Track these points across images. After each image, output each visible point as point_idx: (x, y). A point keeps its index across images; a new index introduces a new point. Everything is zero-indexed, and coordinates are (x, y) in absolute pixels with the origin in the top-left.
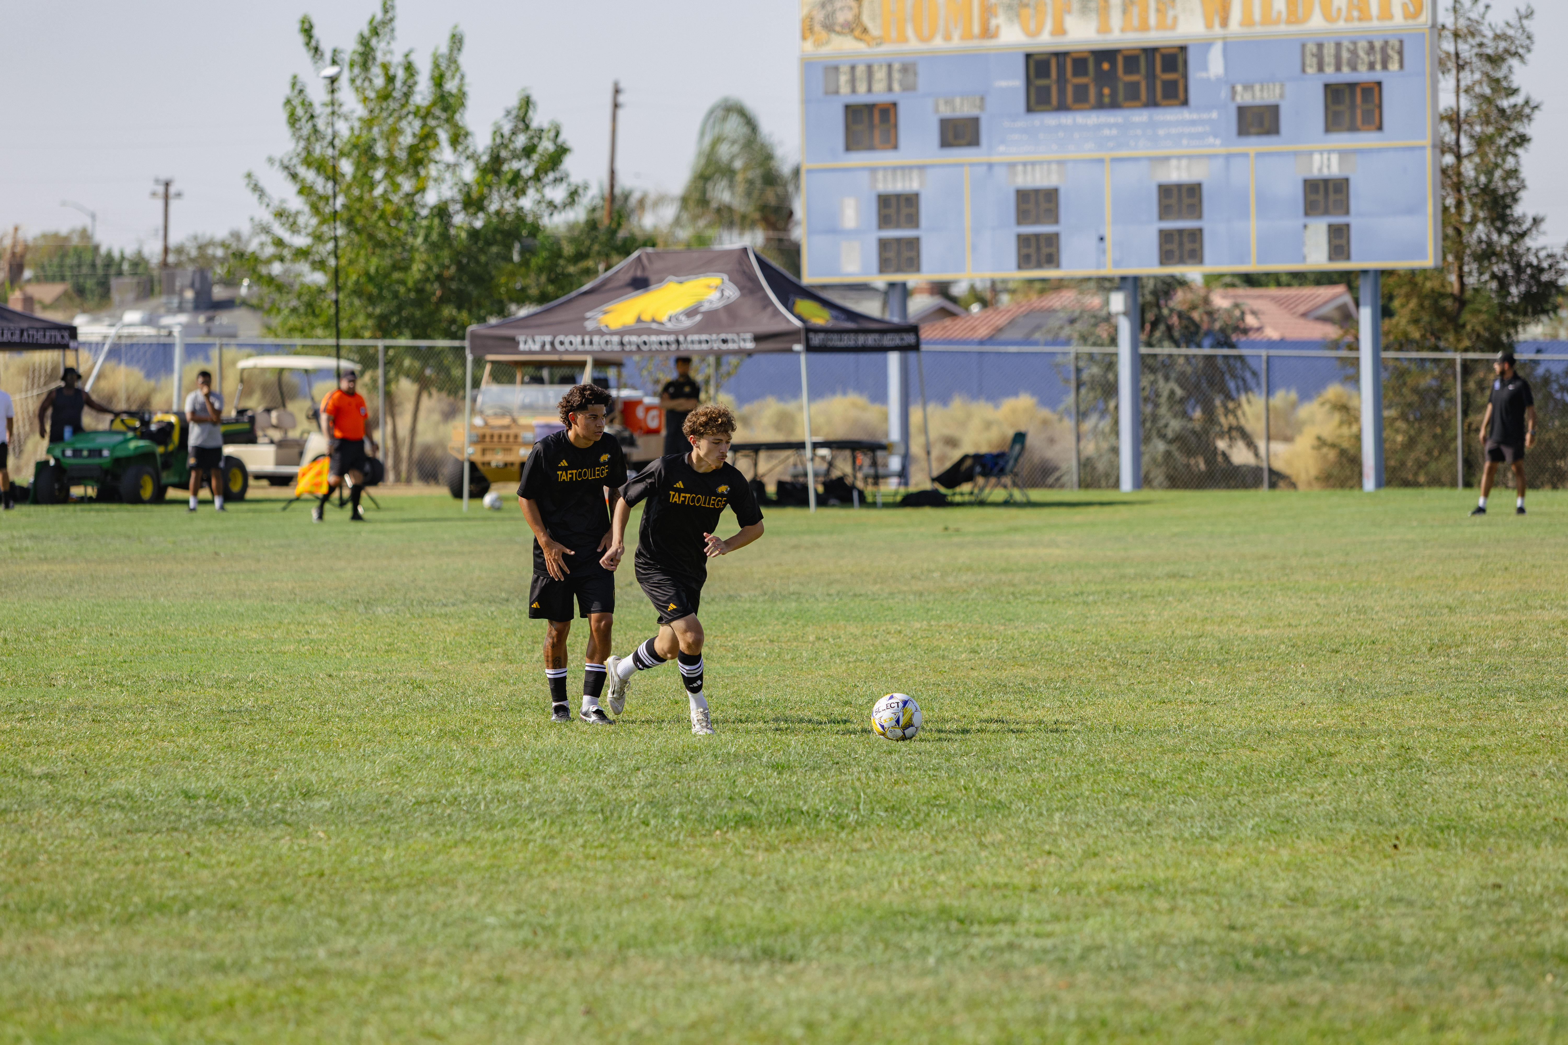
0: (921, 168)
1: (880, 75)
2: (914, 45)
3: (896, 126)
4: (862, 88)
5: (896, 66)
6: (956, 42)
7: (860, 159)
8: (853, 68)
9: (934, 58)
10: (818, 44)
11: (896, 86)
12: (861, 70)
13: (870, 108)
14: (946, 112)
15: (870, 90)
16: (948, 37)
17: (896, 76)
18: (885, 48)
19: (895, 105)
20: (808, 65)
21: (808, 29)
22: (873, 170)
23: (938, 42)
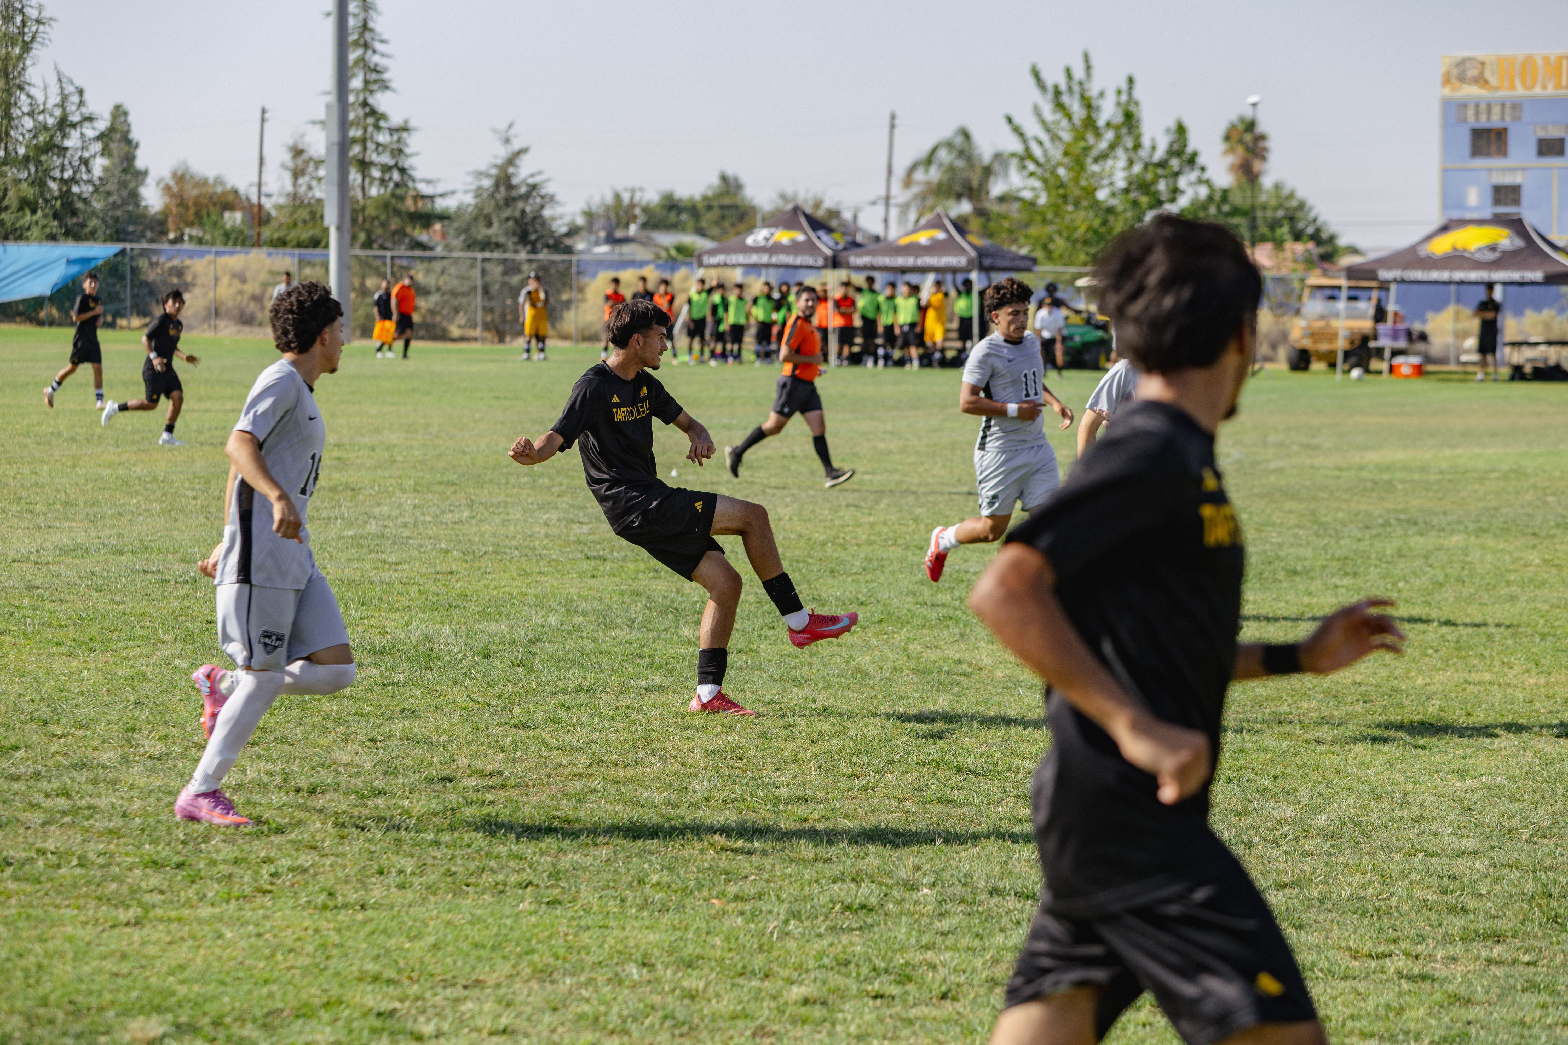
0: (1524, 169)
1: (1496, 110)
2: (1520, 91)
3: (1505, 143)
4: (1483, 118)
5: (1508, 105)
6: (1550, 90)
7: (1481, 163)
8: (1477, 106)
9: (1535, 101)
10: (1454, 89)
11: (1508, 118)
12: (1483, 107)
13: (1489, 131)
14: (1542, 134)
15: (1489, 119)
16: (1544, 87)
17: (1508, 111)
18: (1501, 93)
19: (1505, 130)
20: (1446, 104)
21: (1447, 80)
22: (1490, 170)
23: (1538, 90)
